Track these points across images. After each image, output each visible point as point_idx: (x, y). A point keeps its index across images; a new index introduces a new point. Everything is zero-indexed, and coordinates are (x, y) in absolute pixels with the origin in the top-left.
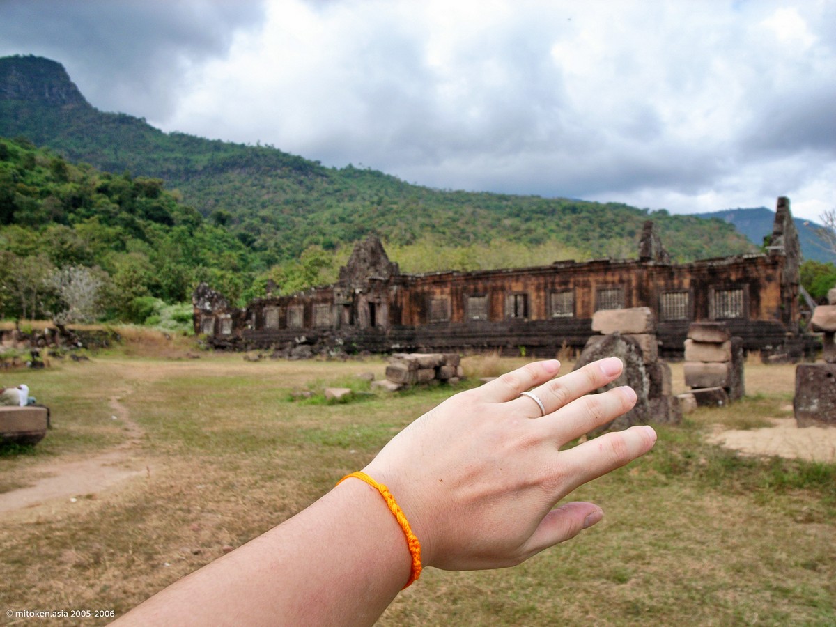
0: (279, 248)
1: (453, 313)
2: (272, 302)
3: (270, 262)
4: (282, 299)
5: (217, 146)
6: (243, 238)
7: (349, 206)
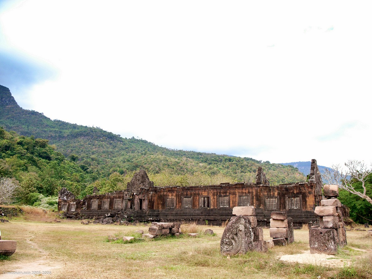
0: (99, 172)
1: (176, 205)
2: (95, 197)
3: (94, 179)
4: (100, 196)
5: (74, 126)
6: (83, 167)
7: (132, 155)
